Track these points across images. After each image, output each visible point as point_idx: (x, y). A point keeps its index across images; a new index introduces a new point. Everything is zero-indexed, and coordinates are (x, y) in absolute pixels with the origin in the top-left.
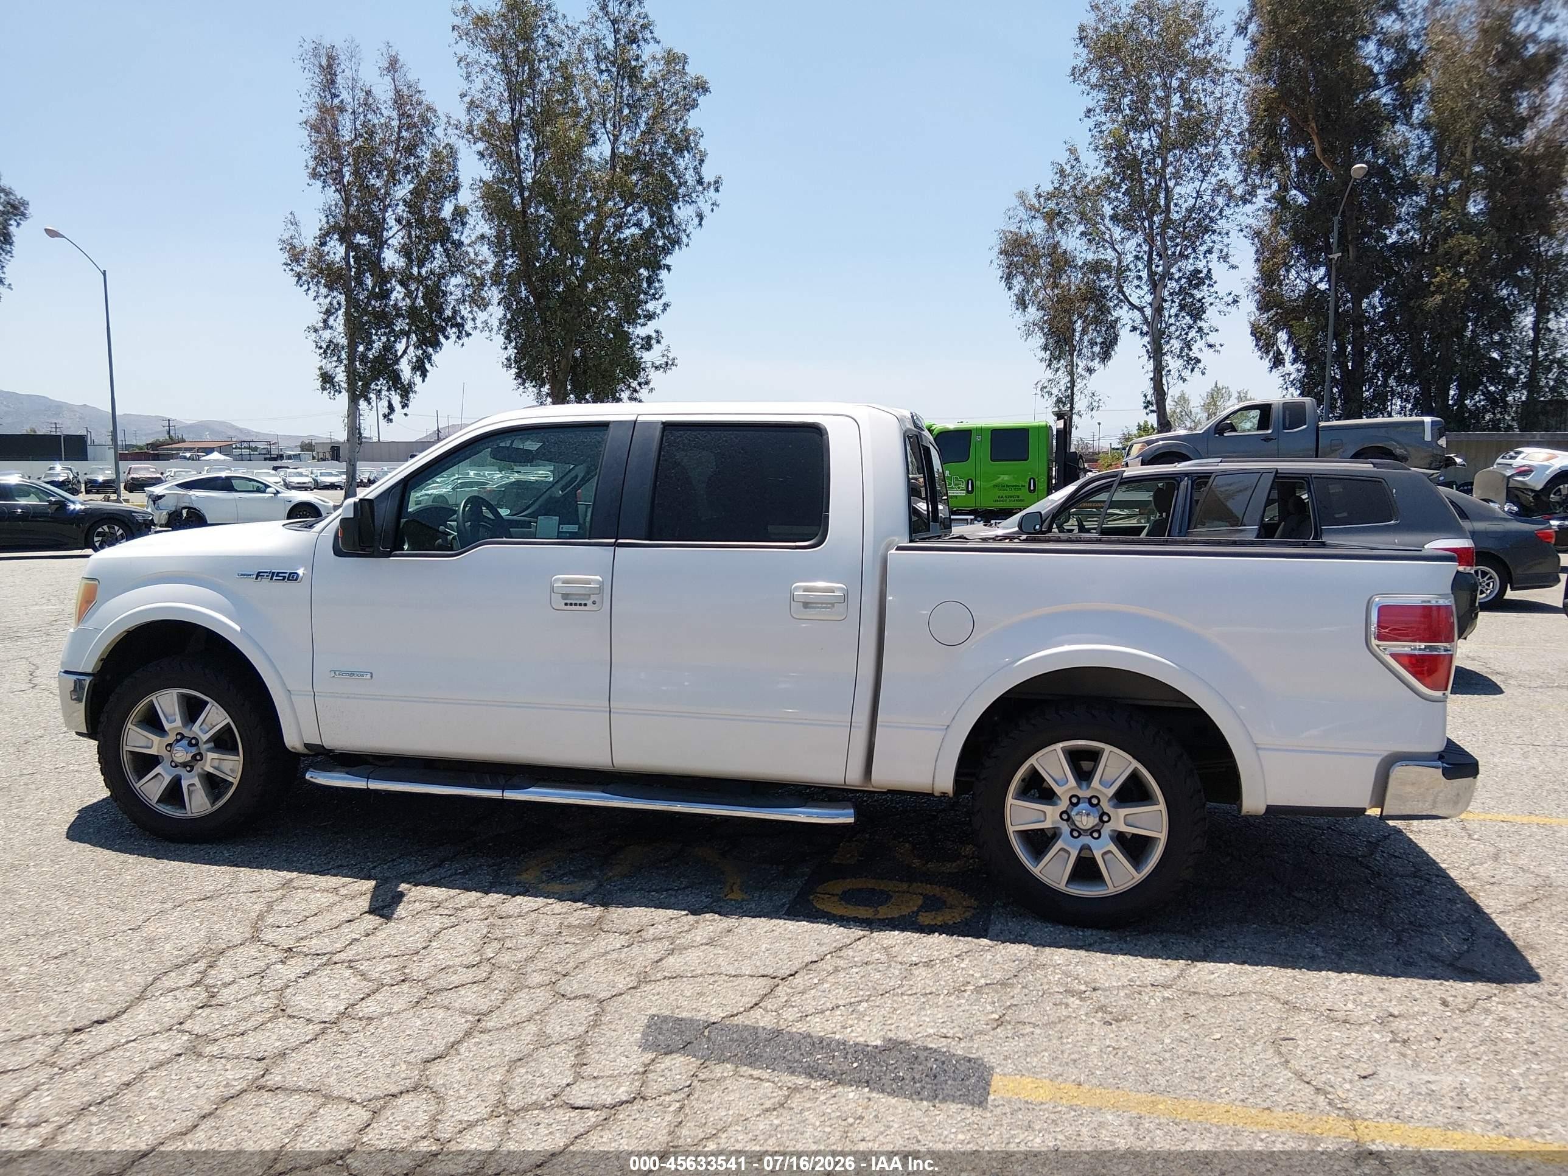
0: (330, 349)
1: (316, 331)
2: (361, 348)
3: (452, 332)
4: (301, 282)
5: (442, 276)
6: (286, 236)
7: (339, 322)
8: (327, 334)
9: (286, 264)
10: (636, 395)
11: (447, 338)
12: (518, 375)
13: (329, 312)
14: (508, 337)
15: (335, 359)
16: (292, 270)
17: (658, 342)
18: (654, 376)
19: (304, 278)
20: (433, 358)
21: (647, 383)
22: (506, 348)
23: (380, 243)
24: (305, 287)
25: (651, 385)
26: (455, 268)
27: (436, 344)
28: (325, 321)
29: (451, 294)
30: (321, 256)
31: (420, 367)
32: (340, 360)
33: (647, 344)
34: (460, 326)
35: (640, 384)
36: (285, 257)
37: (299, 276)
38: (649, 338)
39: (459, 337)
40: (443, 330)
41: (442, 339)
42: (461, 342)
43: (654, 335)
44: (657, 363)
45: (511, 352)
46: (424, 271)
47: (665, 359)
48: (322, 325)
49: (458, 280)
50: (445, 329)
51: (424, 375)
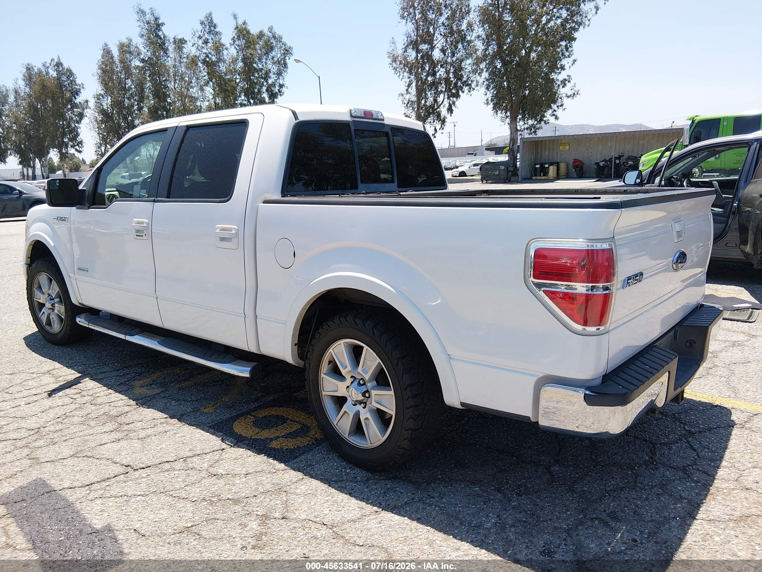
0: (409, 104)
1: (402, 95)
2: (423, 102)
3: (466, 89)
4: (396, 73)
5: (462, 61)
6: (390, 50)
7: (413, 90)
8: (407, 97)
9: (391, 64)
10: (555, 113)
11: (463, 92)
12: (494, 108)
13: (409, 86)
14: (487, 88)
15: (411, 108)
16: (392, 67)
17: (569, 82)
18: (566, 101)
19: (398, 69)
20: (456, 103)
21: (562, 105)
22: (486, 94)
23: (432, 48)
24: (398, 74)
25: (564, 107)
26: (469, 55)
27: (457, 96)
28: (407, 90)
29: (466, 69)
30: (405, 58)
31: (450, 110)
32: (413, 109)
33: (564, 83)
34: (470, 85)
35: (558, 107)
36: (389, 60)
37: (395, 69)
38: (565, 80)
39: (469, 91)
40: (461, 88)
41: (461, 93)
42: (470, 94)
43: (567, 78)
44: (569, 94)
45: (489, 95)
46: (454, 59)
47: (573, 91)
48: (406, 92)
49: (469, 61)
50: (462, 88)
51: (452, 112)
